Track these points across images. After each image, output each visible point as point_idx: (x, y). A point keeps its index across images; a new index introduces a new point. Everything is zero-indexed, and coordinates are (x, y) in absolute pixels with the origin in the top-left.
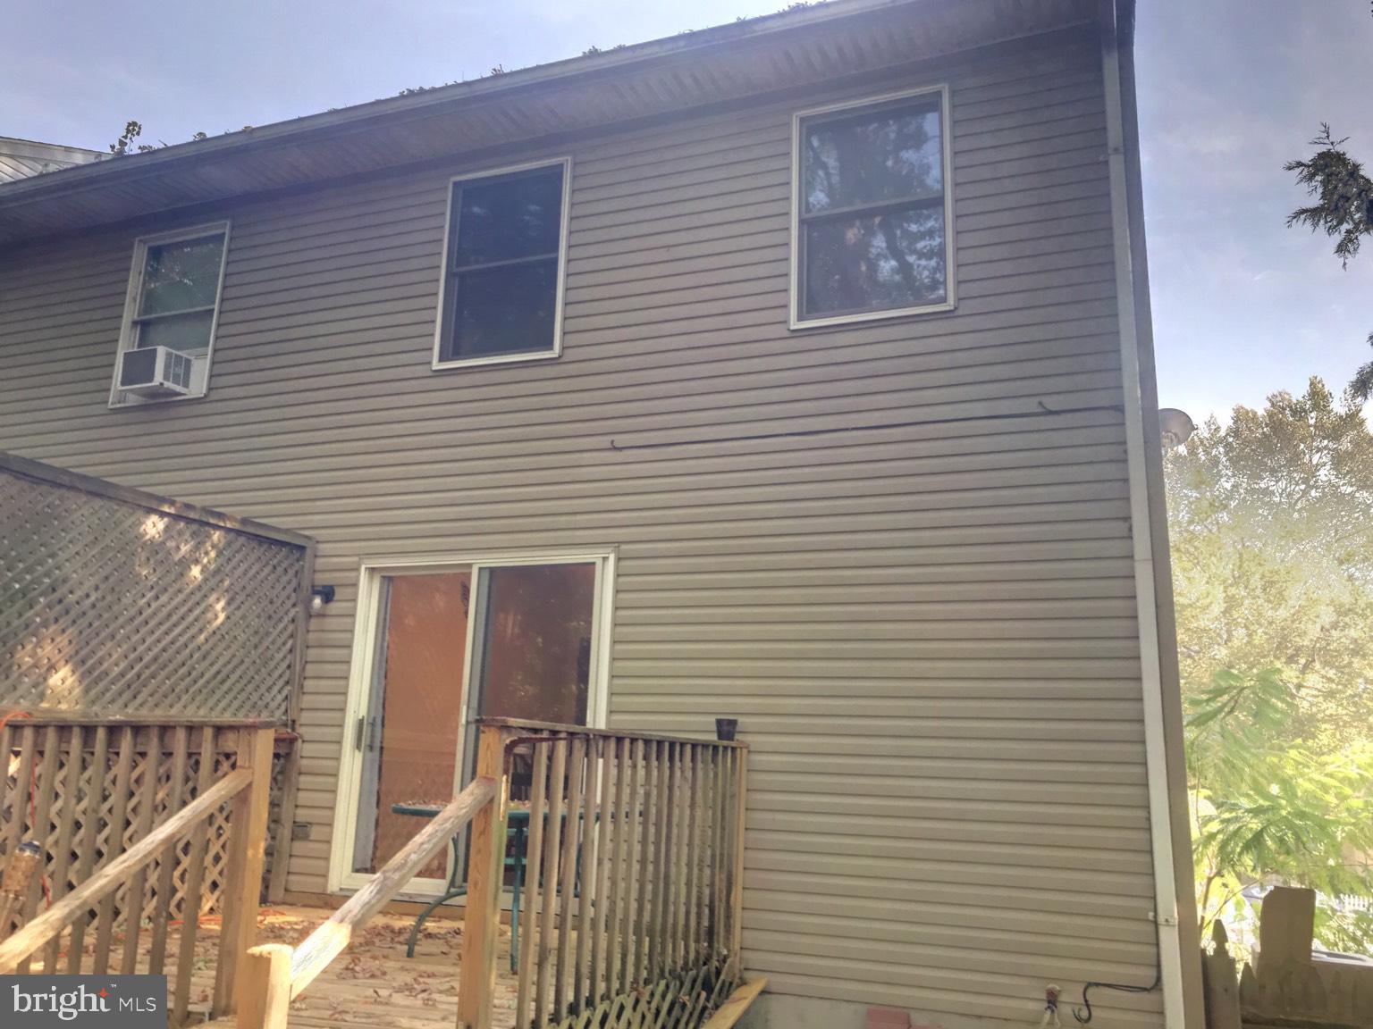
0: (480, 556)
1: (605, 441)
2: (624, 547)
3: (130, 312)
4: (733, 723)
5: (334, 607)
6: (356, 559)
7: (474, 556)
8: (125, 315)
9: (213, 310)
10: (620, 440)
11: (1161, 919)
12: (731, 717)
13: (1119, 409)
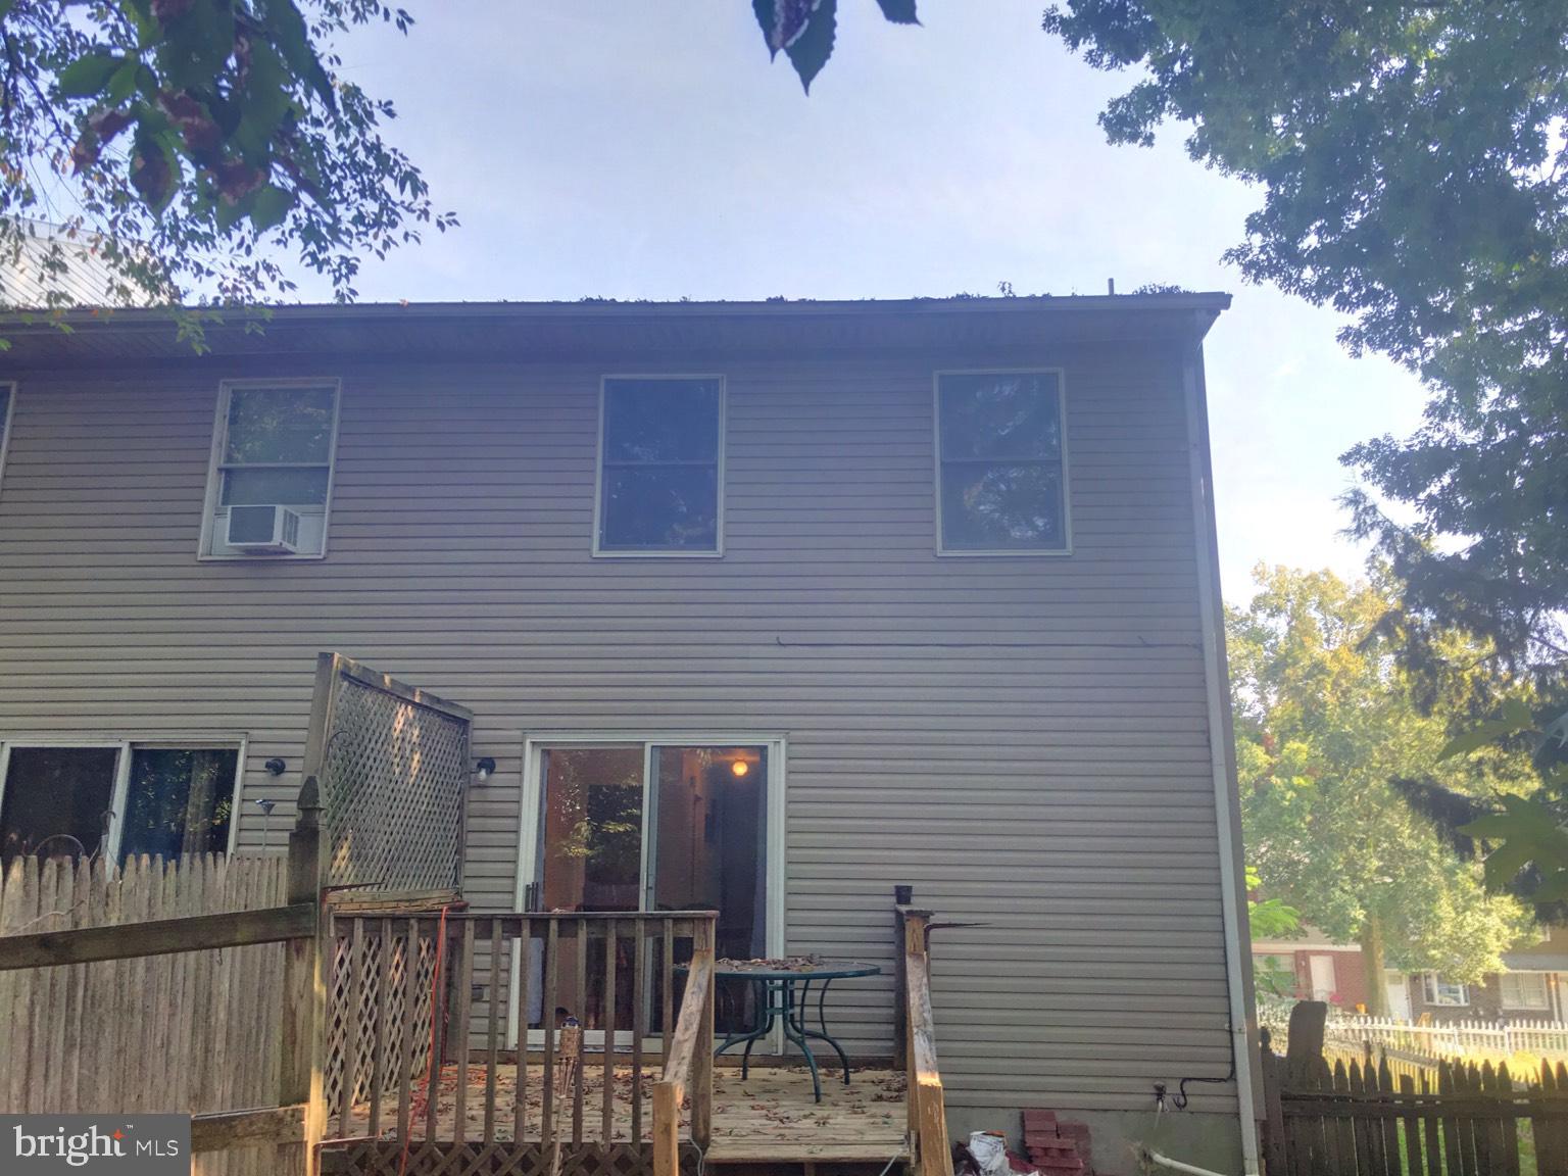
0: (652, 736)
1: (772, 637)
2: (792, 733)
3: (216, 460)
4: (909, 889)
5: (498, 778)
6: (519, 733)
7: (647, 736)
8: (212, 460)
9: (328, 468)
10: (785, 638)
11: (1235, 1028)
12: (909, 884)
13: (1200, 647)
